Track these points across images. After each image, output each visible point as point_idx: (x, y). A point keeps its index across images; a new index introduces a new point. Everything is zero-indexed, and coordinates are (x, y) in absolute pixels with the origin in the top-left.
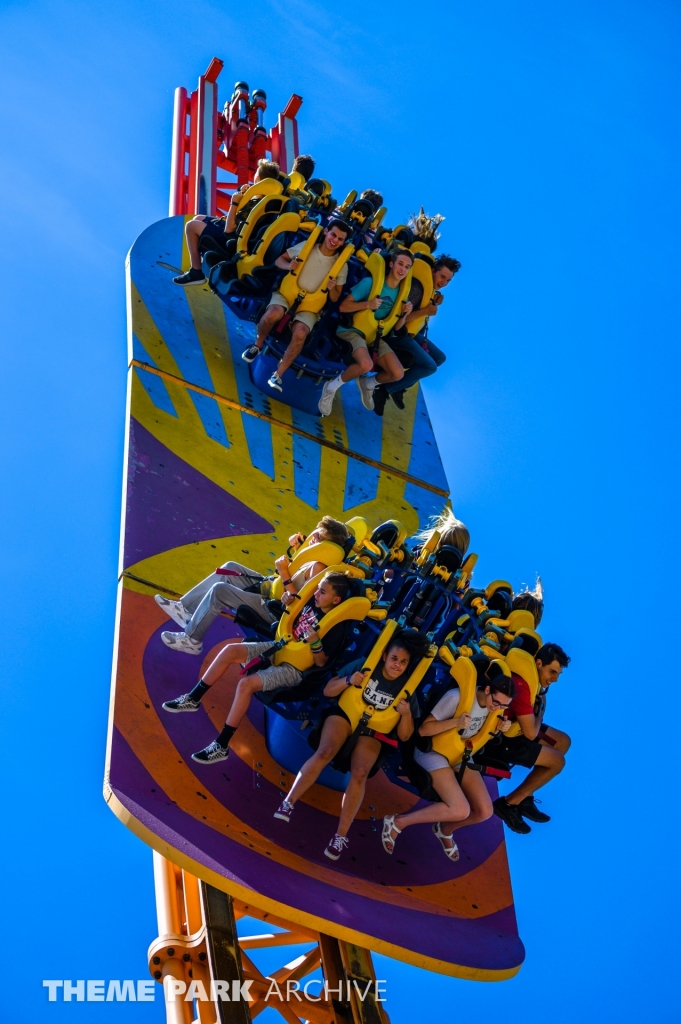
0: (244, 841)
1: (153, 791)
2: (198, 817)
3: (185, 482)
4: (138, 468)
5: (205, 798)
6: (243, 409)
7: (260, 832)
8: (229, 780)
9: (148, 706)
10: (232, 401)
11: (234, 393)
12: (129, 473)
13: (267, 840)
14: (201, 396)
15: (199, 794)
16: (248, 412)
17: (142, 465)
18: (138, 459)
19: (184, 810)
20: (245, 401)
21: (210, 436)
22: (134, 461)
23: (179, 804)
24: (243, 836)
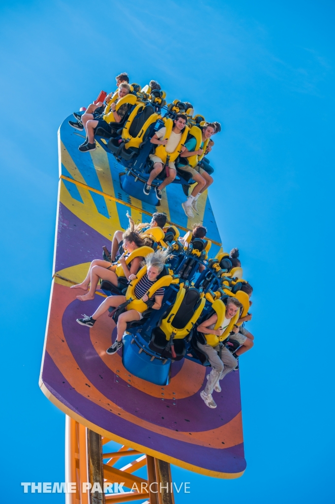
0: (108, 408)
1: (64, 383)
2: (85, 396)
3: (86, 234)
4: (63, 226)
5: (89, 386)
6: (117, 201)
7: (116, 404)
8: (102, 378)
9: (63, 341)
10: (111, 196)
11: (113, 193)
12: (59, 228)
13: (119, 408)
14: (95, 194)
15: (86, 384)
16: (120, 202)
17: (65, 225)
18: (63, 222)
19: (79, 392)
20: (118, 197)
21: (100, 212)
22: (61, 223)
23: (76, 389)
24: (108, 406)
